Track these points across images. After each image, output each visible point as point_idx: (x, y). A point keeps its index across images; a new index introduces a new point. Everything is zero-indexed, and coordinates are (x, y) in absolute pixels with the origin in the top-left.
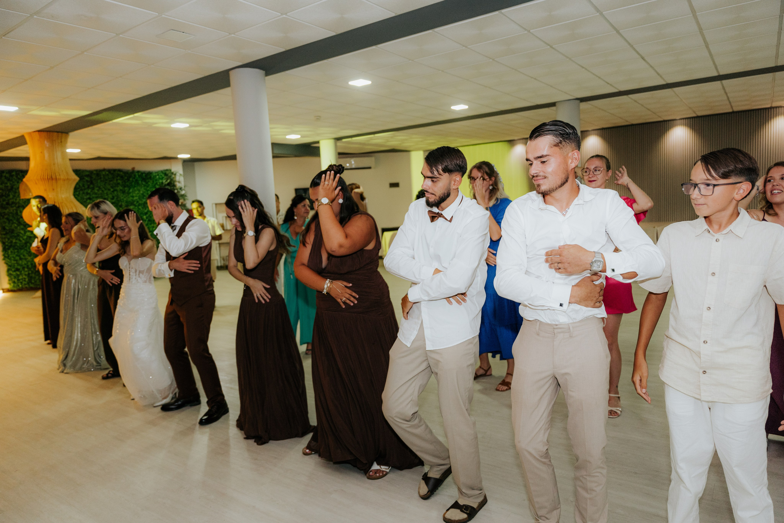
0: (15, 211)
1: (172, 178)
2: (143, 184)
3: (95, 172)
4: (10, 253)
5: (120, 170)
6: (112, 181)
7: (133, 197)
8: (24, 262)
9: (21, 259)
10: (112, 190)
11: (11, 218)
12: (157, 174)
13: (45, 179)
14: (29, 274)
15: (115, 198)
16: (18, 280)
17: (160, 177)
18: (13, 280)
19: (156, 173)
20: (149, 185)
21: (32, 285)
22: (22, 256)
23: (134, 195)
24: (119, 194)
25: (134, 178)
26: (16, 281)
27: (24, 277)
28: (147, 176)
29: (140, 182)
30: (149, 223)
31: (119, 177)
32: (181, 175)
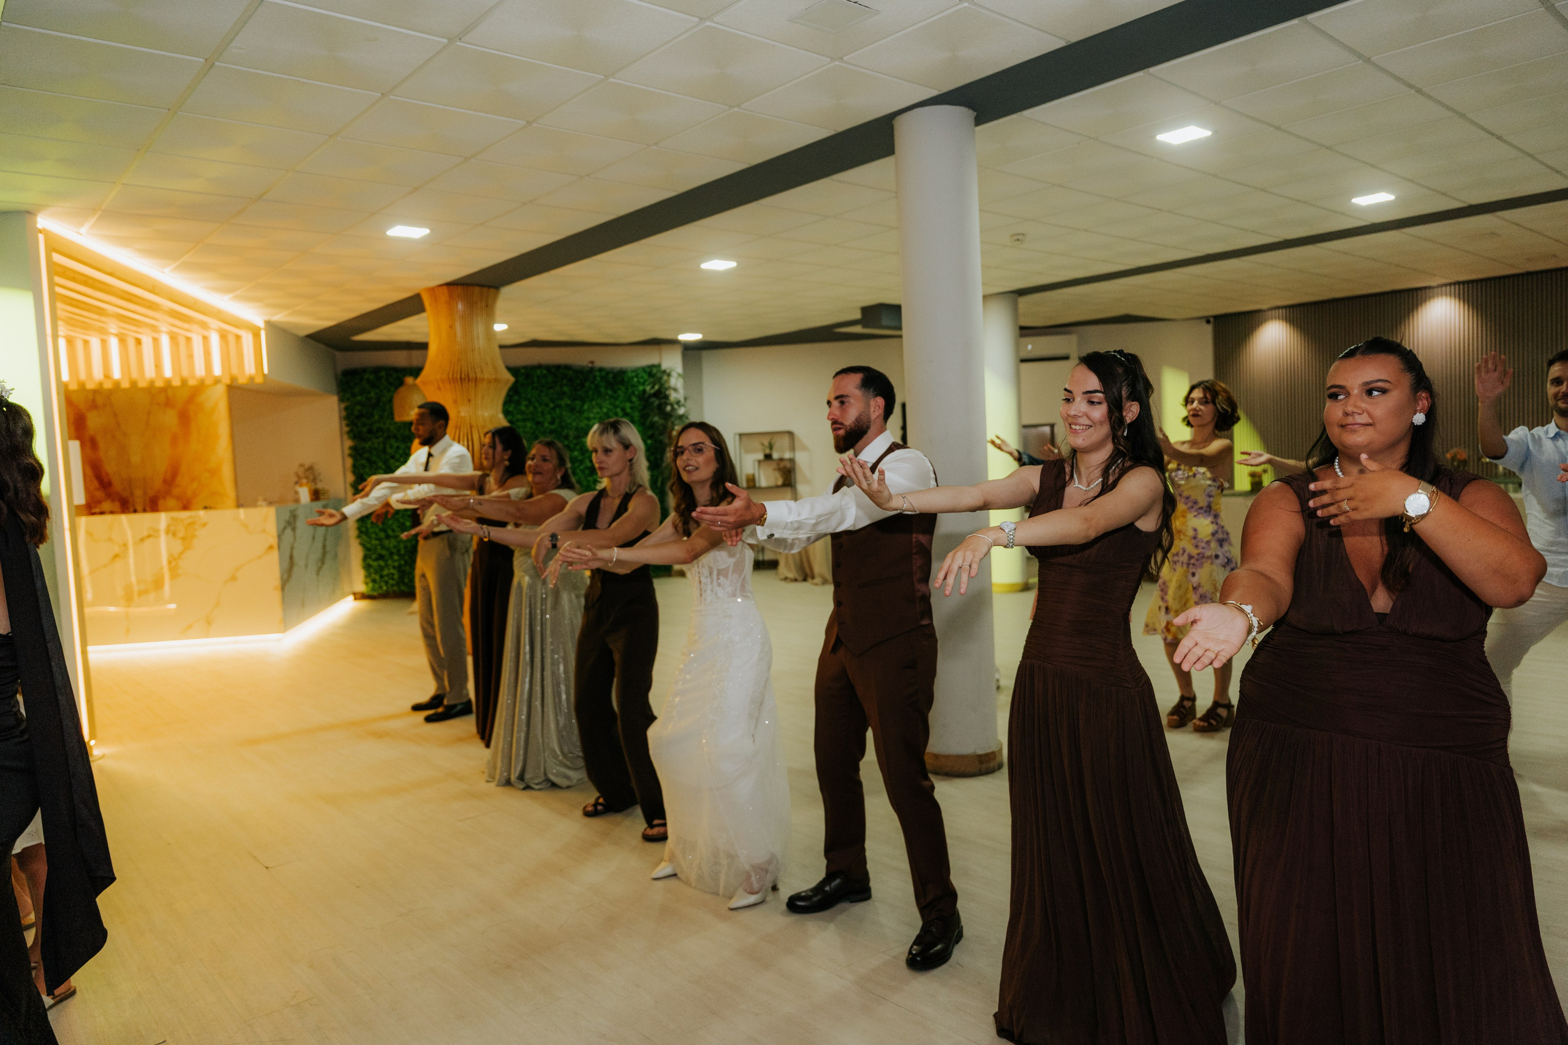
0: (382, 446)
1: (663, 381)
2: (607, 394)
3: (523, 371)
4: (369, 525)
5: (567, 367)
6: (552, 388)
8: (392, 543)
9: (388, 537)
10: (552, 405)
11: (374, 458)
12: (634, 374)
13: (457, 379)
14: (400, 566)
15: (557, 421)
16: (382, 577)
17: (641, 380)
18: (373, 576)
19: (632, 371)
20: (619, 396)
21: (403, 588)
22: (390, 532)
23: (591, 415)
24: (564, 413)
25: (593, 382)
26: (377, 577)
27: (392, 571)
28: (617, 379)
29: (603, 390)
31: (565, 382)
32: (679, 375)
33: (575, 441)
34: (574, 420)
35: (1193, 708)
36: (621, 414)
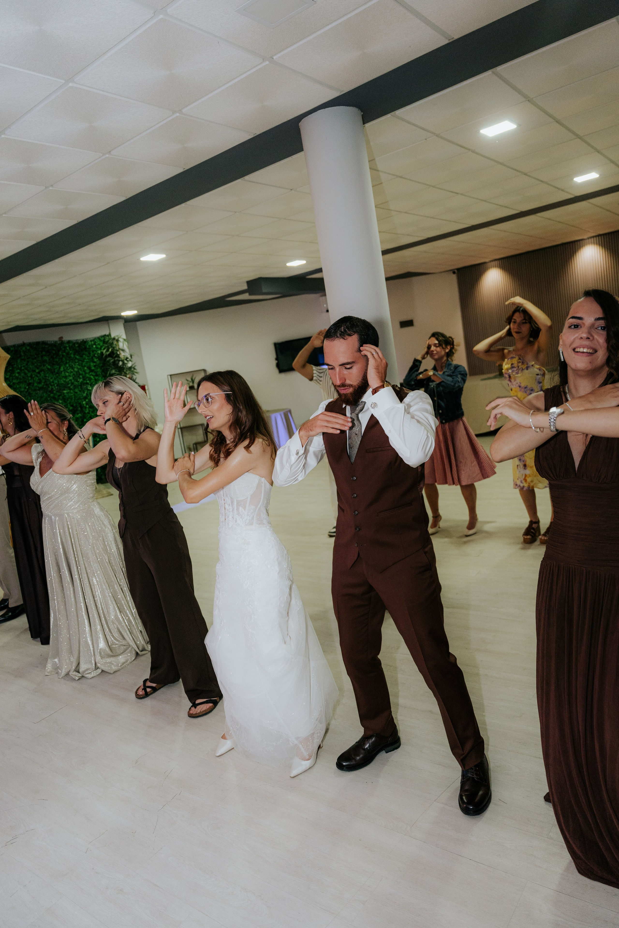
1: (114, 346)
2: (76, 358)
5: (44, 343)
6: (35, 358)
7: (66, 377)
10: (37, 371)
12: (93, 343)
17: (99, 346)
19: (91, 341)
20: (84, 359)
25: (64, 351)
28: (81, 347)
29: (72, 356)
30: (91, 410)
31: (44, 353)
32: (125, 340)
33: (58, 394)
34: (55, 379)
35: (539, 527)
36: (88, 371)
